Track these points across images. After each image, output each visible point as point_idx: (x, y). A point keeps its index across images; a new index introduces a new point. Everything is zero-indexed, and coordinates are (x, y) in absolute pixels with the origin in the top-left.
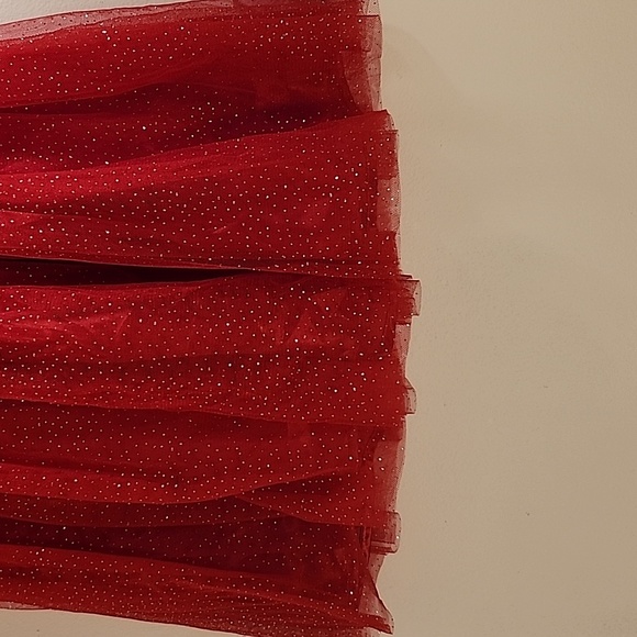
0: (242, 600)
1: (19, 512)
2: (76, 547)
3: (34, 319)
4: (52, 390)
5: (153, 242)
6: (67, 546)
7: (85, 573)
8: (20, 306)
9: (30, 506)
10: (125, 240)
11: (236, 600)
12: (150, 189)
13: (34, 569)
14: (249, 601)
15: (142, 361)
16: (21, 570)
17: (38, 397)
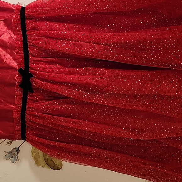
0: (152, 170)
1: (89, 137)
2: (103, 149)
3: (104, 79)
4: (106, 101)
5: (142, 57)
6: (101, 148)
7: (107, 157)
8: (99, 74)
9: (93, 135)
10: (134, 56)
11: (151, 170)
12: (144, 41)
13: (91, 154)
14: (155, 171)
15: (136, 95)
16: (87, 154)
17: (102, 102)
